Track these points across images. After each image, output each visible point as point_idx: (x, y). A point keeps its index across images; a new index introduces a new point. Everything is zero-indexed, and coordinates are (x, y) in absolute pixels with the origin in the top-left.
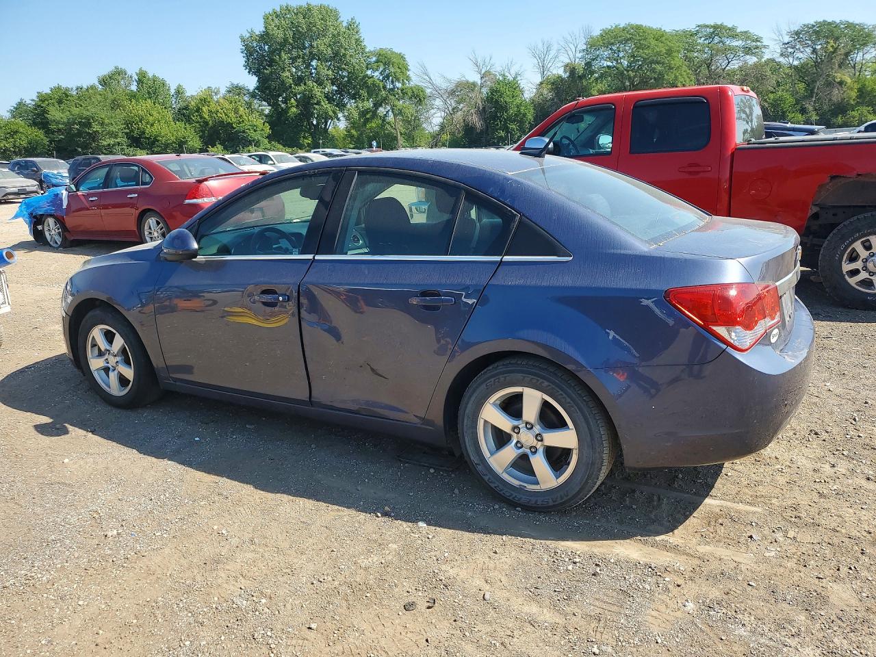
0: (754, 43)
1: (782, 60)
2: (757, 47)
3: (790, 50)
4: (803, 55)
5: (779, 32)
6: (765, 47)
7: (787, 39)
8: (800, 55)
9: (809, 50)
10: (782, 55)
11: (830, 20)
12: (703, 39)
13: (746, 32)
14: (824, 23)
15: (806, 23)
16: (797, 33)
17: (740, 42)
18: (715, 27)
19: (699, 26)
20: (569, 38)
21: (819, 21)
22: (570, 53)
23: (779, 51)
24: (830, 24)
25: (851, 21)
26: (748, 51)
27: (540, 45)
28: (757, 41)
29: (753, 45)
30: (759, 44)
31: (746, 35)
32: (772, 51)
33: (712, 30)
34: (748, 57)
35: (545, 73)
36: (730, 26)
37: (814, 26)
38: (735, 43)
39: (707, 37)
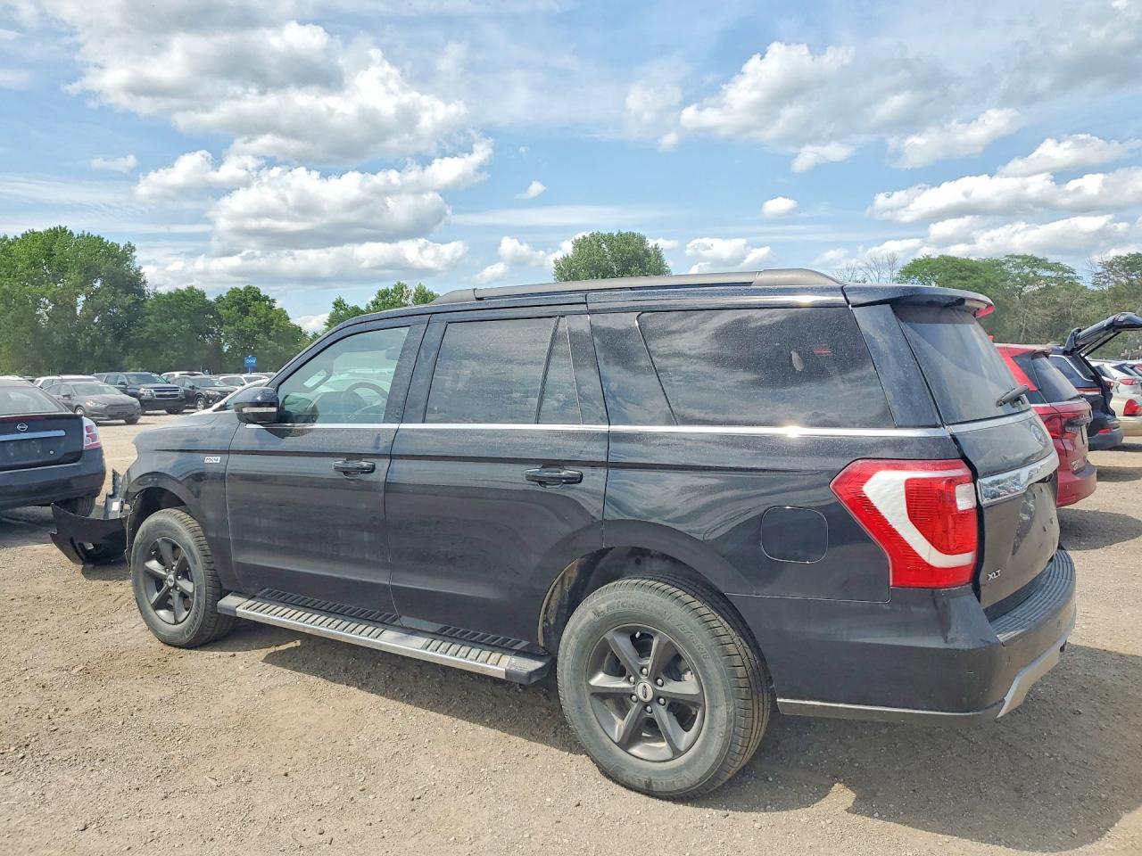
0: (1066, 275)
1: (1096, 288)
2: (1068, 278)
3: (1103, 280)
6: (1078, 278)
7: (1100, 270)
10: (1094, 284)
12: (1012, 268)
13: (1058, 263)
15: (1119, 255)
16: (1110, 264)
17: (1052, 272)
18: (1024, 257)
19: (1007, 256)
21: (1132, 253)
23: (1091, 281)
28: (1069, 272)
30: (1072, 275)
31: (1057, 267)
33: (1020, 260)
36: (1040, 257)
37: (1127, 258)
38: (1048, 273)
39: (1017, 266)
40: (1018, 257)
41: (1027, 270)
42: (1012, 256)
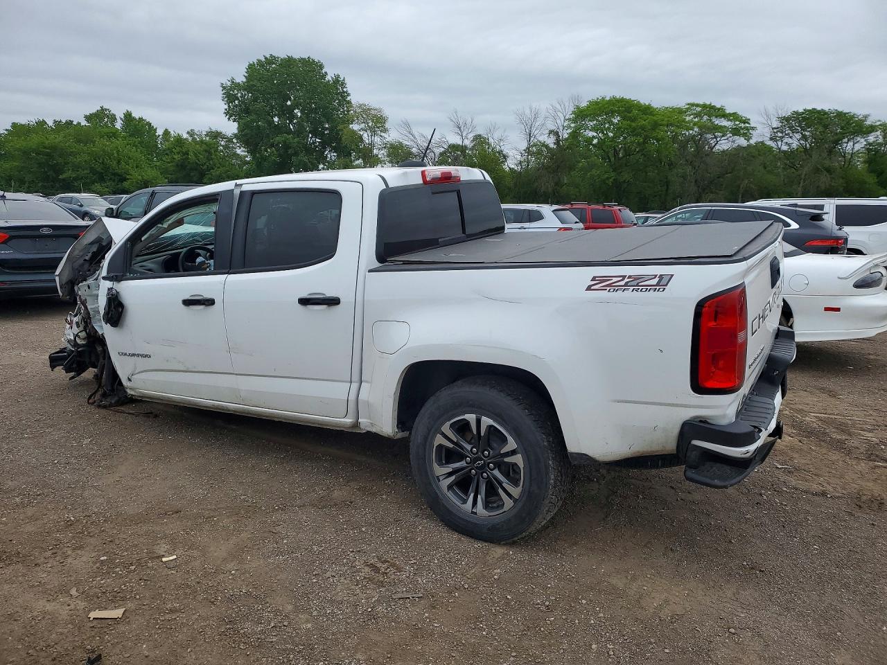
0: (742, 125)
1: (771, 143)
2: (747, 129)
3: (780, 135)
4: (793, 142)
5: (767, 116)
6: (753, 128)
7: (776, 124)
8: (790, 141)
9: (798, 136)
10: (771, 139)
11: (819, 109)
12: (692, 116)
13: (735, 113)
14: (814, 111)
15: (796, 110)
16: (787, 119)
17: (729, 123)
18: (704, 106)
19: (688, 104)
20: (558, 106)
21: (808, 108)
22: (558, 122)
23: (769, 135)
24: (819, 112)
25: (840, 110)
26: (736, 132)
27: (527, 112)
28: (744, 122)
29: (741, 127)
30: (747, 125)
31: (734, 116)
32: (761, 134)
33: (699, 109)
34: (736, 137)
35: (532, 139)
36: (718, 106)
37: (803, 113)
38: (724, 123)
39: (696, 115)
40: (698, 105)
41: (705, 118)
42: (693, 105)
